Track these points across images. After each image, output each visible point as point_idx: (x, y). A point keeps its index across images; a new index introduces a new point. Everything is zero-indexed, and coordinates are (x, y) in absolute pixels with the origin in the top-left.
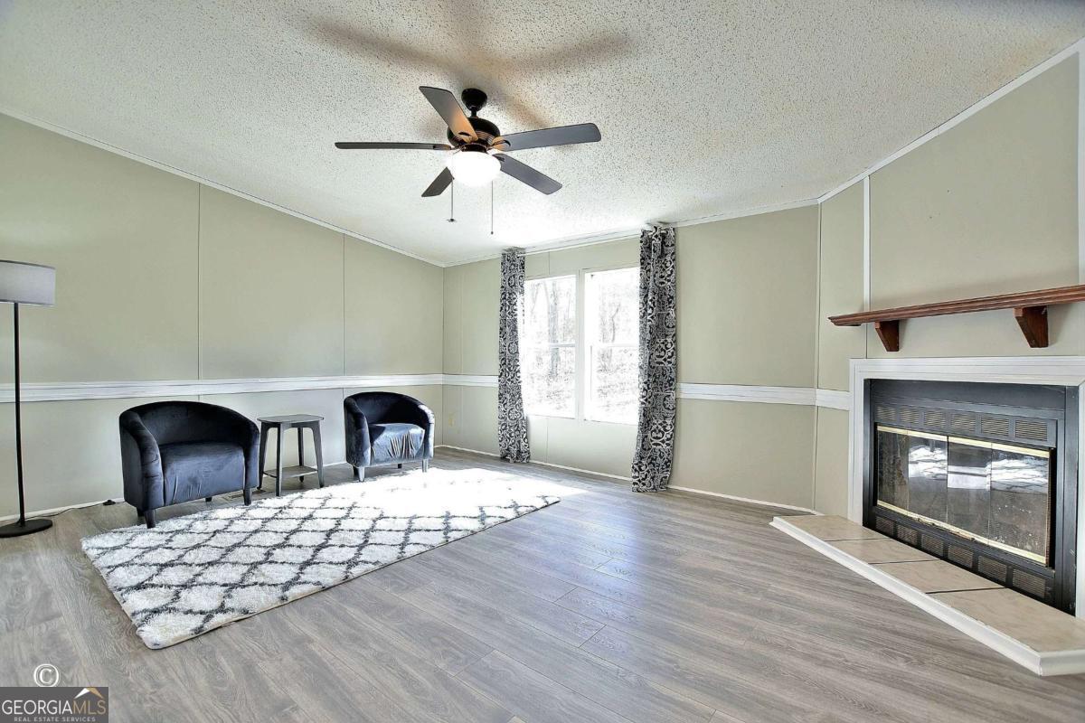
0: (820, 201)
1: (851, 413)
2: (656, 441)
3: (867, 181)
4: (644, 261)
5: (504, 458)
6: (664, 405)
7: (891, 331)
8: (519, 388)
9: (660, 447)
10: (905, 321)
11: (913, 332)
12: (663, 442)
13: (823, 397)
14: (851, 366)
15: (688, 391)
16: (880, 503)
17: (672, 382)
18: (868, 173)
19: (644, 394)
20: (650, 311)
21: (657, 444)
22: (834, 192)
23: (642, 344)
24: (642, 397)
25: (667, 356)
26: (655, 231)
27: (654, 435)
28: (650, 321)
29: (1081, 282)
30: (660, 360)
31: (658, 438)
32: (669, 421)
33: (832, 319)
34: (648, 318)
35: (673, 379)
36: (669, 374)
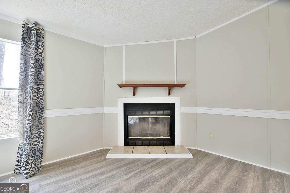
0: (105, 46)
2: (35, 143)
3: (124, 47)
4: (25, 40)
9: (38, 146)
10: (137, 88)
11: (140, 91)
12: (39, 142)
13: (107, 110)
14: (118, 100)
16: (129, 137)
17: (42, 110)
18: (125, 44)
19: (30, 118)
20: (33, 70)
21: (35, 145)
22: (111, 46)
23: (22, 89)
24: (29, 120)
25: (39, 96)
26: (34, 25)
27: (34, 140)
28: (32, 75)
29: (176, 84)
30: (35, 98)
31: (36, 141)
32: (42, 131)
33: (119, 85)
34: (30, 73)
35: (43, 108)
36: (41, 105)
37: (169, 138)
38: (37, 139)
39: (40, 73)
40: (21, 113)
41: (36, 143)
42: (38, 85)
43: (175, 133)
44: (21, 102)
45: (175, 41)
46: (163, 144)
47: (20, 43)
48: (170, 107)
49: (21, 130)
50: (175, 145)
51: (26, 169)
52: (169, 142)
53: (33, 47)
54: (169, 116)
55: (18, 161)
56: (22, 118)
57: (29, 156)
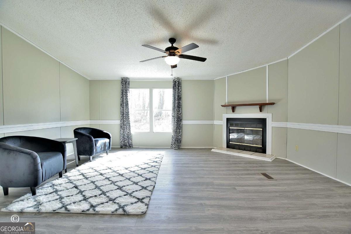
0: (215, 79)
1: (223, 125)
3: (227, 78)
4: (174, 88)
5: (121, 147)
6: (179, 126)
7: (234, 109)
8: (130, 124)
10: (235, 107)
11: (237, 109)
13: (216, 122)
14: (223, 116)
15: (184, 122)
16: (230, 143)
17: (181, 120)
18: (227, 76)
19: (176, 123)
20: (177, 101)
21: (178, 137)
22: (218, 78)
23: (173, 110)
24: (176, 124)
25: (179, 113)
26: (177, 80)
27: (177, 134)
28: (177, 104)
29: (267, 102)
30: (178, 114)
31: (178, 135)
32: (181, 130)
33: (221, 105)
34: (176, 103)
35: (181, 119)
36: (180, 118)
37: (261, 147)
38: (179, 134)
39: (180, 102)
40: (173, 121)
41: (178, 136)
42: (179, 108)
43: (266, 143)
44: (173, 116)
45: (267, 65)
46: (255, 151)
47: (172, 89)
48: (263, 122)
49: (173, 129)
50: (266, 153)
51: (174, 146)
52: (261, 150)
53: (177, 90)
54: (262, 129)
55: (172, 143)
56: (173, 124)
57: (176, 141)
